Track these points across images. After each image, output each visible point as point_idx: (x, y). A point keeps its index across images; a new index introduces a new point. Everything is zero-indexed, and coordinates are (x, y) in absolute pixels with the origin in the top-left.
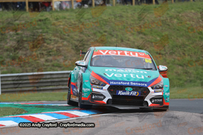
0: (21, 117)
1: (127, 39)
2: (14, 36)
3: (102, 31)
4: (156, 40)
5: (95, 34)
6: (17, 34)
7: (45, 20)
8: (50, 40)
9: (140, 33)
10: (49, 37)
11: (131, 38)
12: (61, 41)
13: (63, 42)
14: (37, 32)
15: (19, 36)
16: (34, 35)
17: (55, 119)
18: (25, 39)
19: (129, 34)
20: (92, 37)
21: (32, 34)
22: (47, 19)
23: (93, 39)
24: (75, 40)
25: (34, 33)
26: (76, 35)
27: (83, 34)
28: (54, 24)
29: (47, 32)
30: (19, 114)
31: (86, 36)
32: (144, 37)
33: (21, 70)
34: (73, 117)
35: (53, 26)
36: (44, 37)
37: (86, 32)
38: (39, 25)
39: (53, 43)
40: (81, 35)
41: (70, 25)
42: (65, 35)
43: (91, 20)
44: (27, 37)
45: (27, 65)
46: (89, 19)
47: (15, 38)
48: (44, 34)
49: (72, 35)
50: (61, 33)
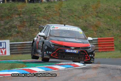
0: (23, 69)
1: (89, 20)
2: (18, 19)
3: (73, 15)
4: (107, 21)
5: (69, 17)
6: (20, 17)
7: (38, 8)
8: (41, 21)
9: (97, 16)
10: (40, 19)
11: (92, 20)
12: (47, 21)
13: (49, 22)
14: (33, 16)
15: (21, 19)
16: (31, 18)
17: (44, 70)
18: (25, 20)
19: (91, 17)
20: (67, 19)
21: (30, 17)
22: (39, 7)
23: (67, 20)
24: (56, 21)
25: (31, 17)
26: (57, 18)
27: (62, 17)
28: (43, 11)
29: (39, 16)
30: (21, 68)
31: (63, 18)
32: (100, 19)
33: (22, 39)
34: (55, 69)
35: (42, 12)
36: (37, 19)
37: (64, 16)
38: (34, 11)
39: (42, 23)
40: (61, 18)
41: (53, 12)
42: (50, 18)
43: (66, 8)
44: (26, 19)
45: (26, 37)
46: (65, 8)
47: (19, 19)
48: (37, 17)
49: (55, 17)
50: (48, 16)
